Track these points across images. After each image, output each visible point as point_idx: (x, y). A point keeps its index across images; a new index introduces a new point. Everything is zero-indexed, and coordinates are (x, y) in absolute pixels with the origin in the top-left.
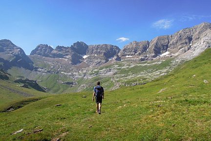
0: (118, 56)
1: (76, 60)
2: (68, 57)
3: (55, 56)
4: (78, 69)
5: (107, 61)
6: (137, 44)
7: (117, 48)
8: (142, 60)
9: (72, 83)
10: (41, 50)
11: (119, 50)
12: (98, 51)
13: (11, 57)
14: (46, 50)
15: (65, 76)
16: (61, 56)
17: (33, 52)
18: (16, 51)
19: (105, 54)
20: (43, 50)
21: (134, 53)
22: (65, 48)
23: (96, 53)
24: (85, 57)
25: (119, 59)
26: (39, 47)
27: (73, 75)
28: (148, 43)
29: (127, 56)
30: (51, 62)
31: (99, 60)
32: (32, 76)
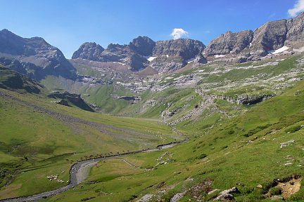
0: (202, 56)
1: (138, 64)
2: (125, 60)
3: (107, 58)
4: (141, 78)
5: (185, 64)
6: (232, 35)
7: (200, 44)
8: (242, 60)
9: (133, 98)
10: (86, 51)
11: (204, 47)
12: (171, 49)
13: (44, 62)
14: (93, 51)
15: (123, 88)
16: (116, 59)
17: (76, 55)
18: (52, 54)
19: (181, 54)
20: (90, 51)
21: (227, 51)
22: (120, 46)
23: (167, 52)
24: (151, 59)
25: (203, 60)
26: (83, 46)
27: (133, 86)
28: (252, 34)
29: (217, 56)
30: (100, 68)
31: (173, 63)
32: (75, 89)
